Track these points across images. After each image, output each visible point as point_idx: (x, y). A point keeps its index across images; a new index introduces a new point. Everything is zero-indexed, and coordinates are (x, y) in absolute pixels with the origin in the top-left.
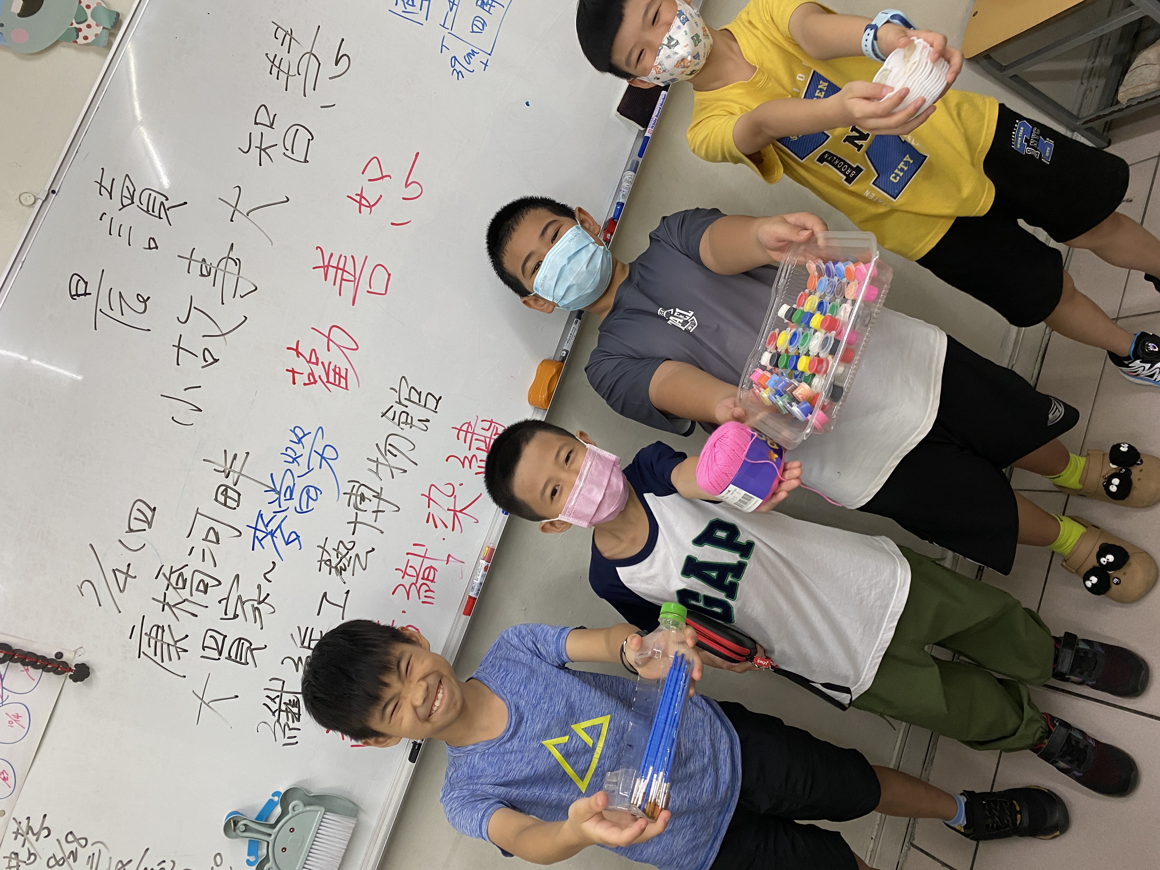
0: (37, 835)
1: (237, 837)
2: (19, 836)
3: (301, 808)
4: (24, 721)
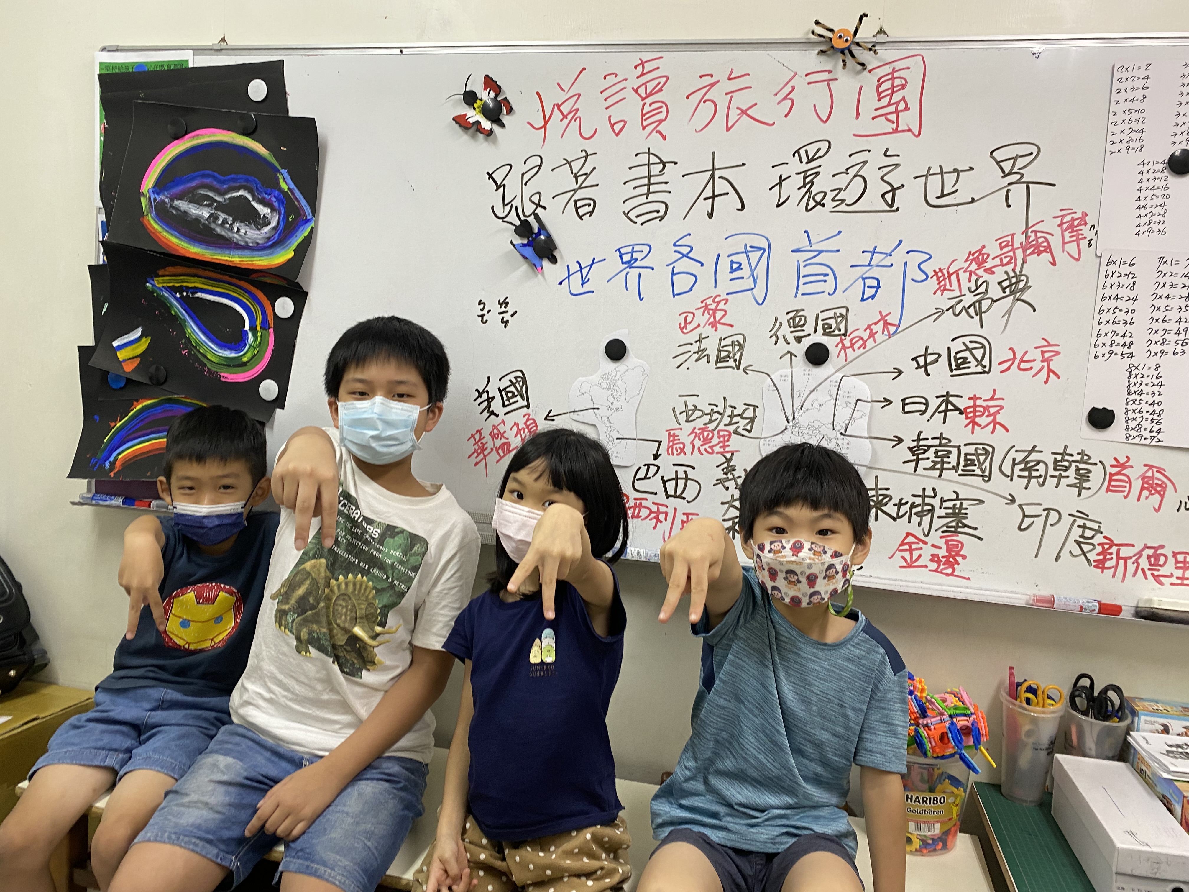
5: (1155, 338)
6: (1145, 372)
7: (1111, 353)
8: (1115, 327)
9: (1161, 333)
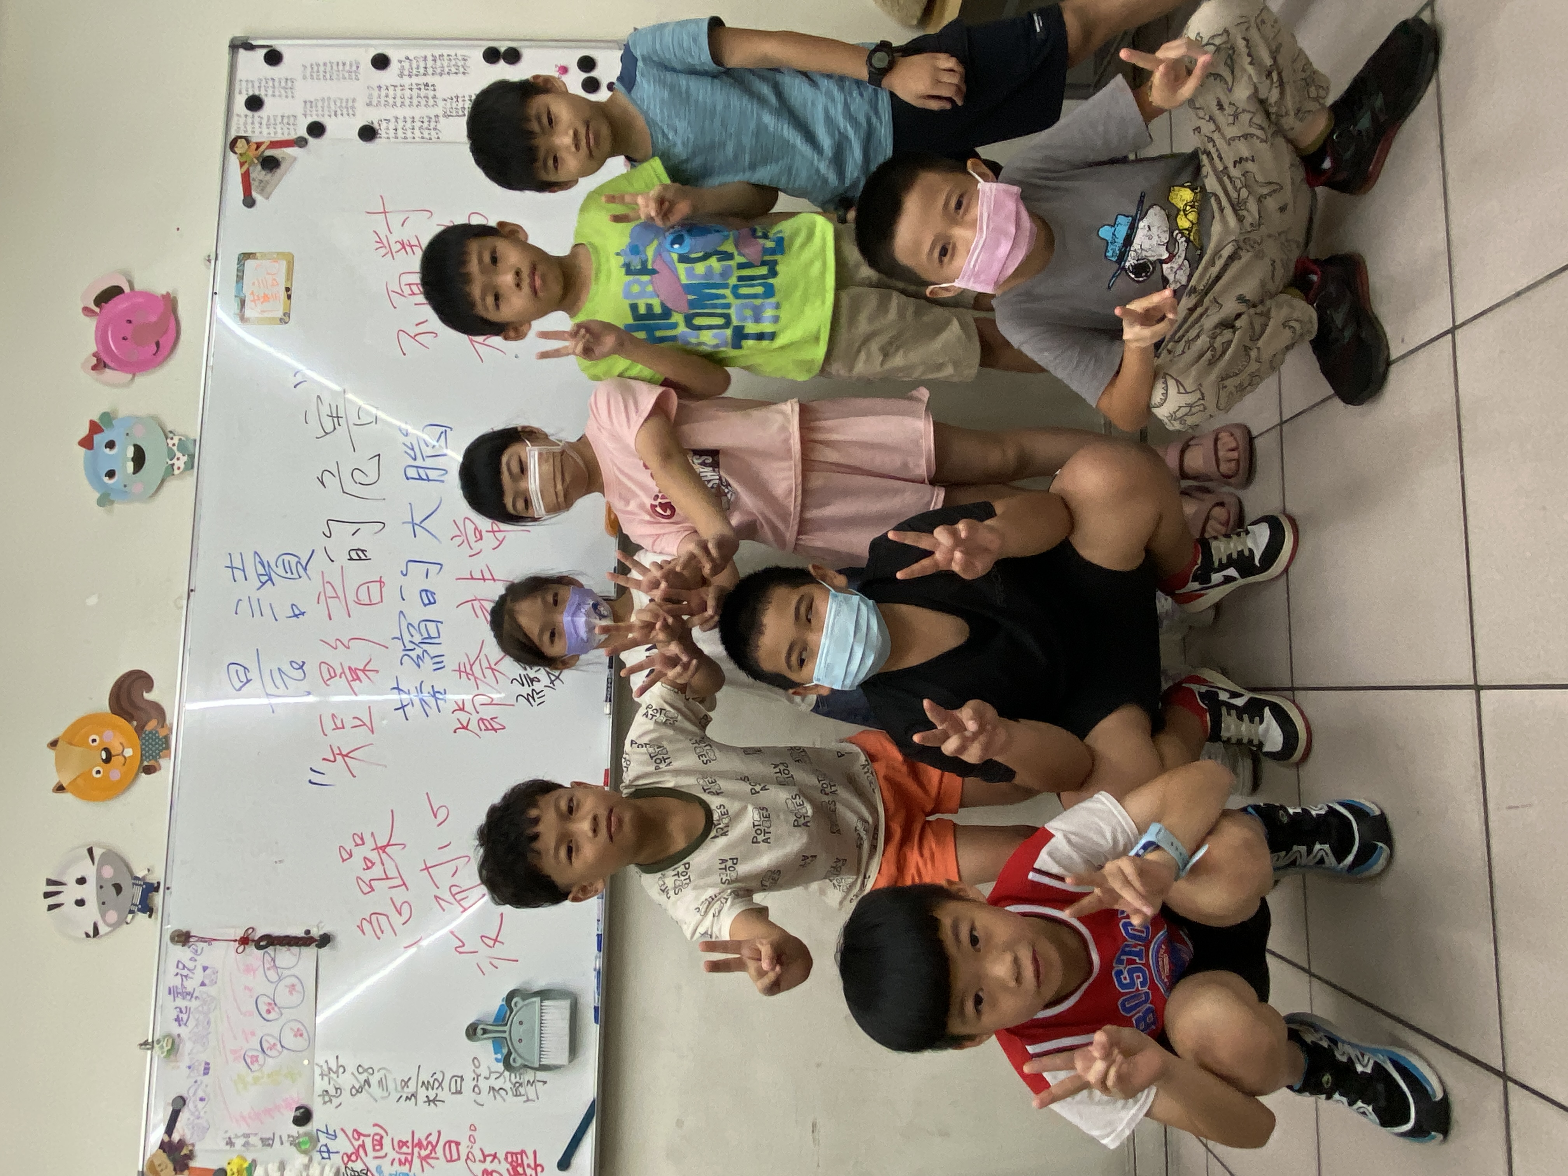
0: (336, 1072)
1: (479, 1040)
2: (325, 1077)
3: (521, 1003)
4: (299, 987)
5: (423, 102)
6: (448, 106)
7: (435, 129)
8: (416, 128)
9: (419, 99)
